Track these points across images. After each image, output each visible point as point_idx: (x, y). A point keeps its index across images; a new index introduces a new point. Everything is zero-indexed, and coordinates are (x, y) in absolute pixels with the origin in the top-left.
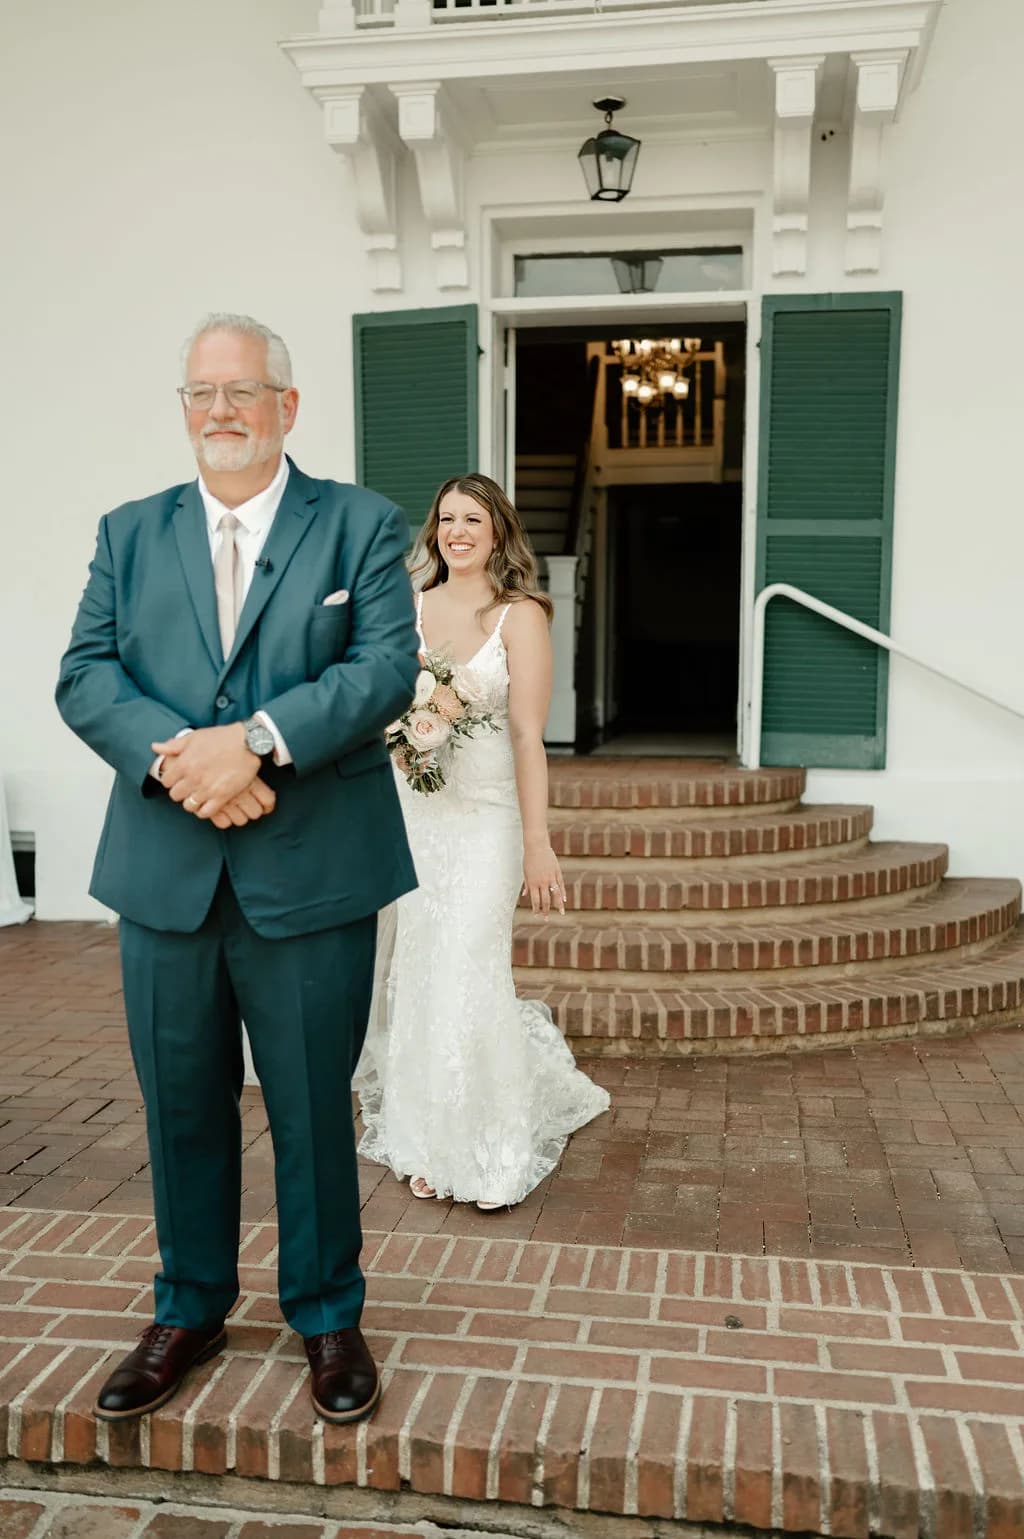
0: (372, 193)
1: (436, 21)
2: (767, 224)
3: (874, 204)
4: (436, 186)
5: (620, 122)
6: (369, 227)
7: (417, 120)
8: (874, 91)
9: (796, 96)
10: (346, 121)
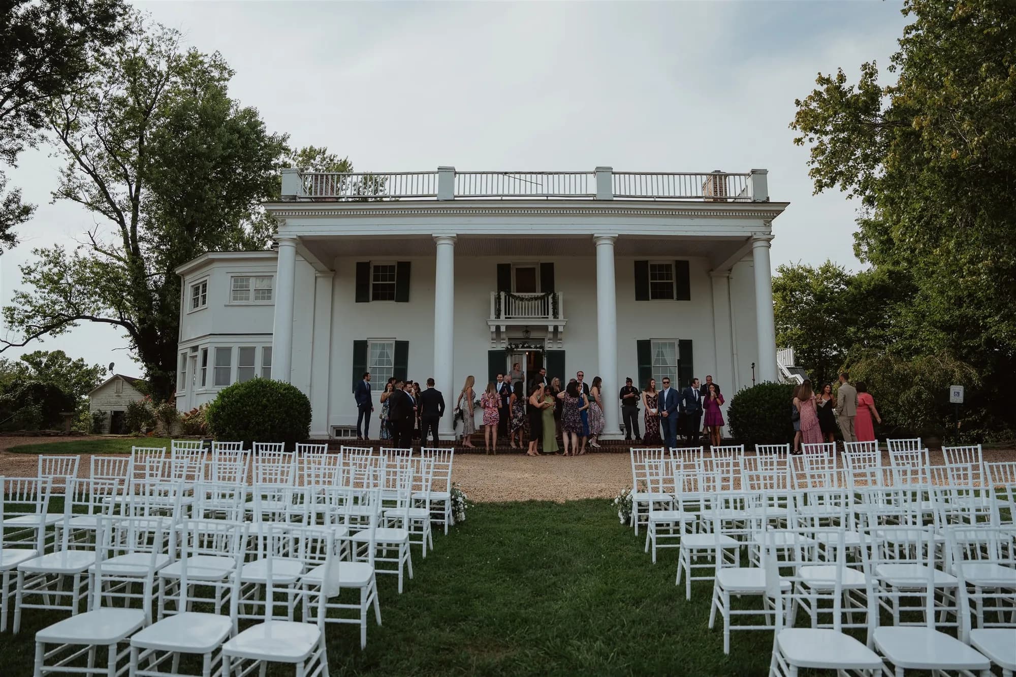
0: (494, 336)
1: (506, 318)
2: (547, 342)
3: (561, 340)
4: (503, 336)
5: (528, 329)
6: (492, 340)
7: (503, 329)
8: (561, 329)
9: (551, 329)
10: (493, 329)
